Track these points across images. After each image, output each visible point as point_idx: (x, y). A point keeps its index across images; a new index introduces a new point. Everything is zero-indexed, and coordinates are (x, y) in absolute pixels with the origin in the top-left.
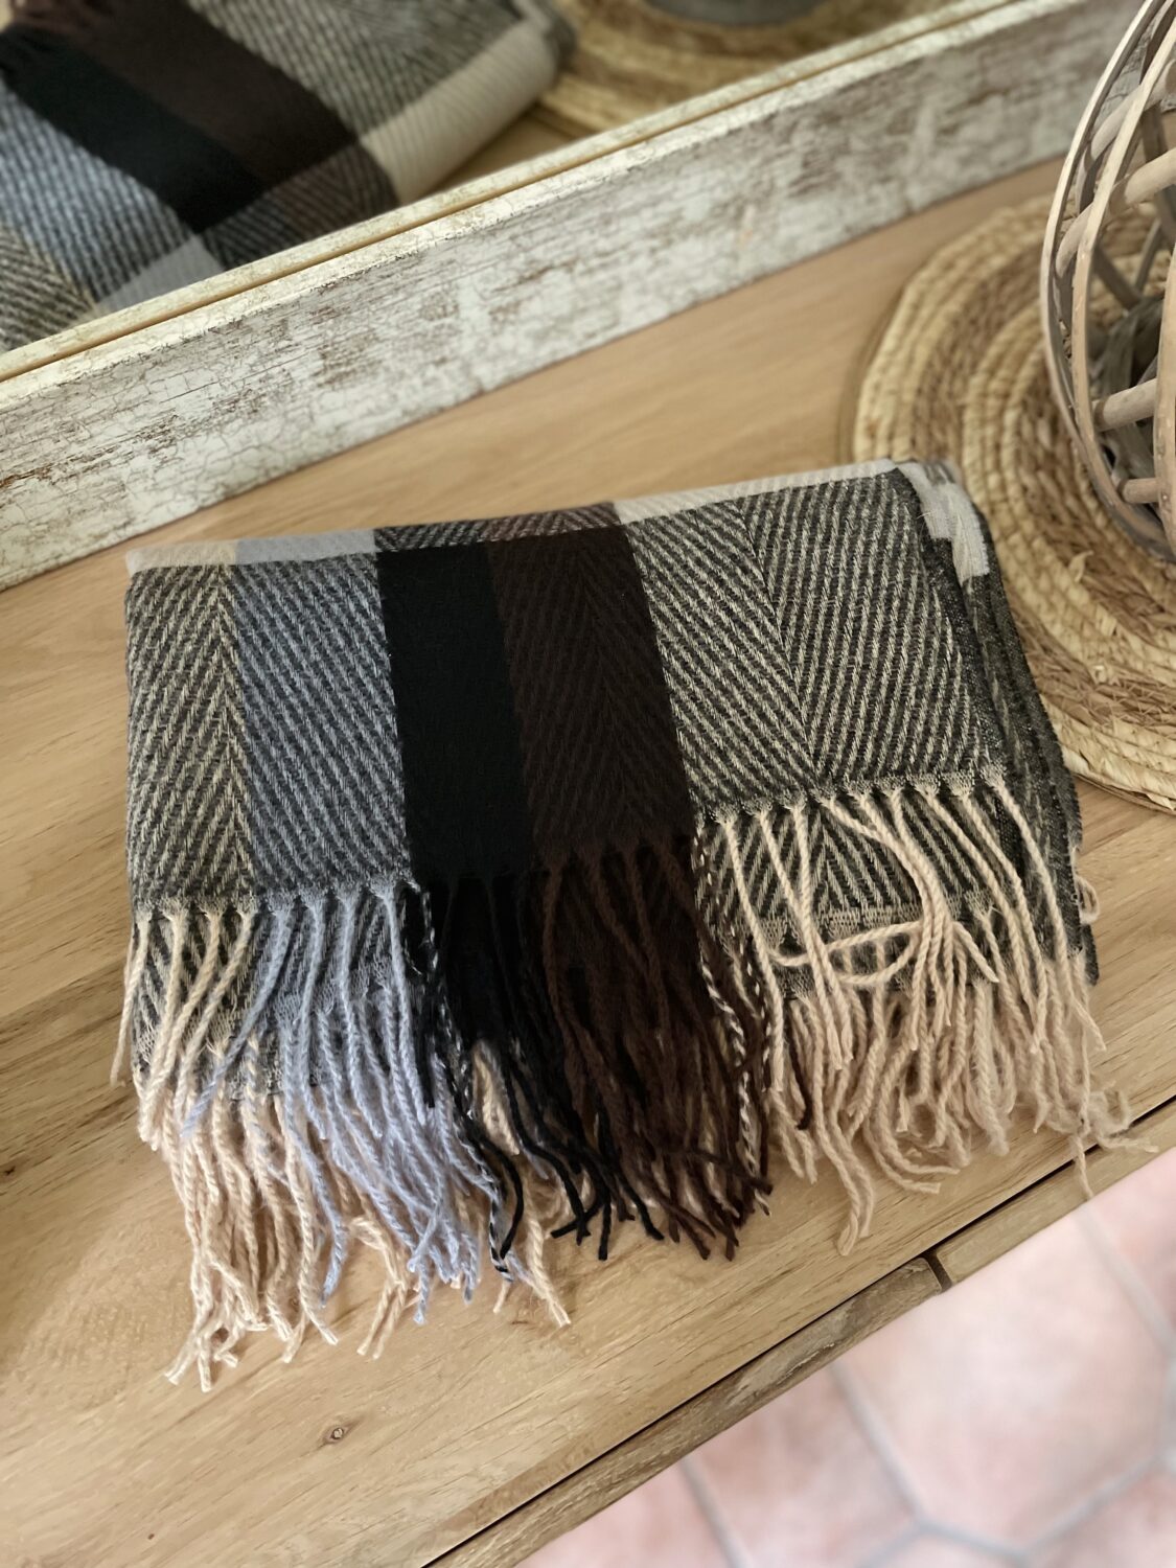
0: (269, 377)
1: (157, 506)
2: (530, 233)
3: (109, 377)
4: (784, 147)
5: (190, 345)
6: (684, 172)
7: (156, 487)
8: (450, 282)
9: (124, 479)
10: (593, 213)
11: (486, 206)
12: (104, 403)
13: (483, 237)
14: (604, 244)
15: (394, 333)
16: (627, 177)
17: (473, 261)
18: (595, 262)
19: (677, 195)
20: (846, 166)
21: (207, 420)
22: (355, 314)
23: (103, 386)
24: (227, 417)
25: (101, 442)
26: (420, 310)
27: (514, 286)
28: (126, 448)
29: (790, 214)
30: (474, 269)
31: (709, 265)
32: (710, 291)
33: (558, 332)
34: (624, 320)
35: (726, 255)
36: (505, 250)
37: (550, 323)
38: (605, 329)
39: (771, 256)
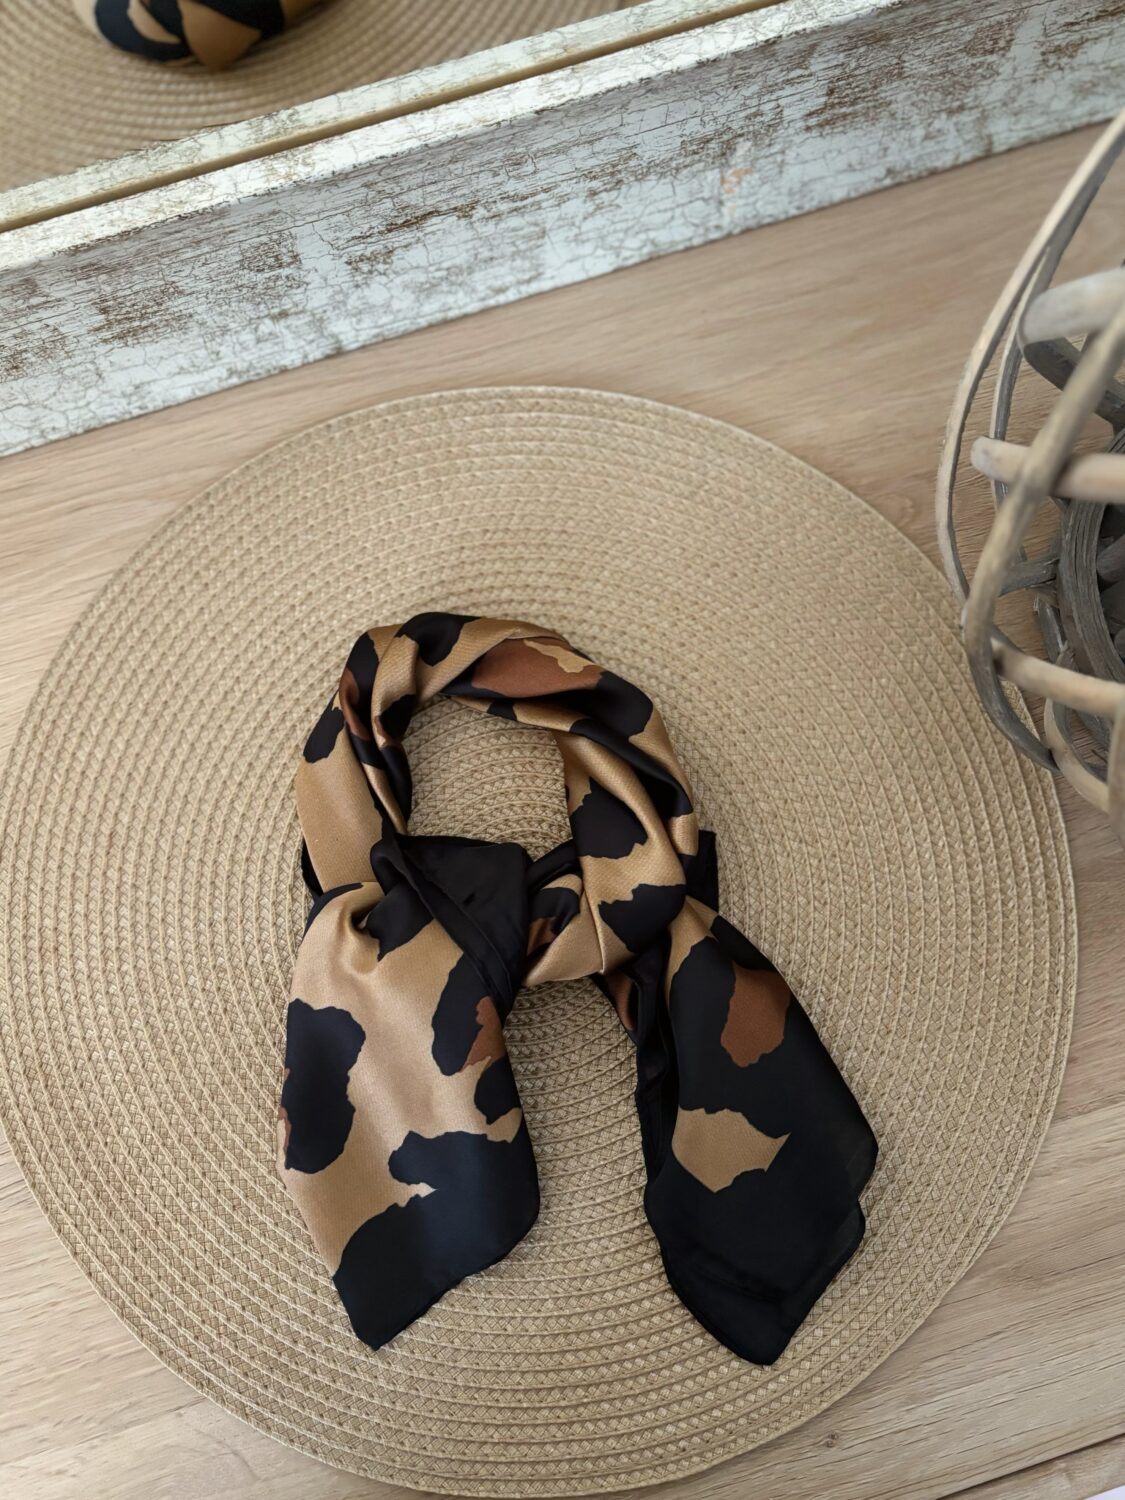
0: (26, 333)
2: (394, 179)
8: (280, 232)
15: (205, 285)
17: (309, 211)
18: (504, 206)
19: (626, 131)
22: (138, 269)
26: (241, 262)
27: (381, 233)
29: (806, 151)
30: (315, 218)
31: (678, 211)
32: (677, 243)
33: (452, 284)
34: (549, 273)
35: (704, 199)
36: (359, 197)
37: (439, 274)
38: (520, 283)
39: (772, 203)
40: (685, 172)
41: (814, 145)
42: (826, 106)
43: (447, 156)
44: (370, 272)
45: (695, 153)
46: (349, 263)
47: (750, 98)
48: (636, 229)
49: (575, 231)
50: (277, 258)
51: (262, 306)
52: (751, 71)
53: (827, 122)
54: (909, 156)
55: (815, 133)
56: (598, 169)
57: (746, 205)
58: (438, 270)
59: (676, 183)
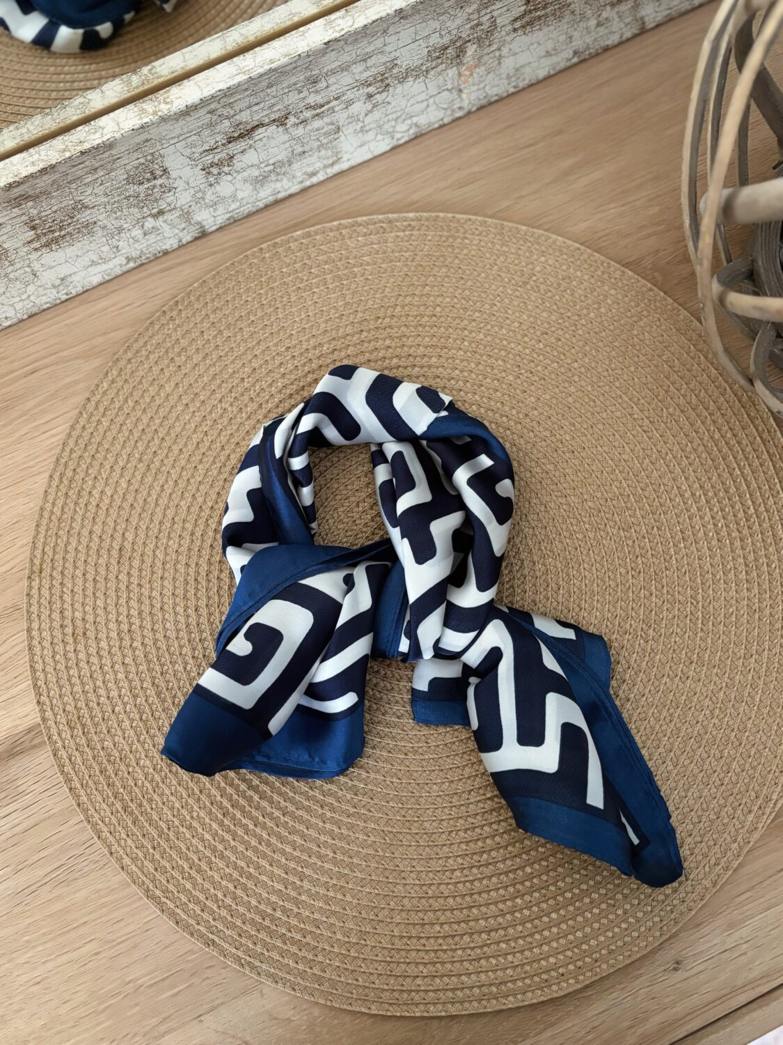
2: (229, 105)
14: (315, 99)
15: (103, 199)
17: (172, 135)
22: (55, 194)
26: (127, 179)
27: (224, 145)
29: (515, 46)
30: (176, 140)
31: (431, 101)
32: (434, 124)
33: (278, 174)
34: (345, 158)
35: (447, 89)
36: (206, 121)
37: (267, 169)
38: (325, 167)
39: (496, 86)
40: (432, 72)
41: (521, 40)
42: (526, 13)
43: (265, 83)
45: (438, 58)
46: (204, 170)
48: (403, 117)
49: (361, 124)
50: (152, 173)
51: (145, 209)
53: (528, 24)
54: (588, 40)
55: (520, 32)
56: (371, 79)
57: (479, 89)
58: (268, 165)
59: (427, 81)
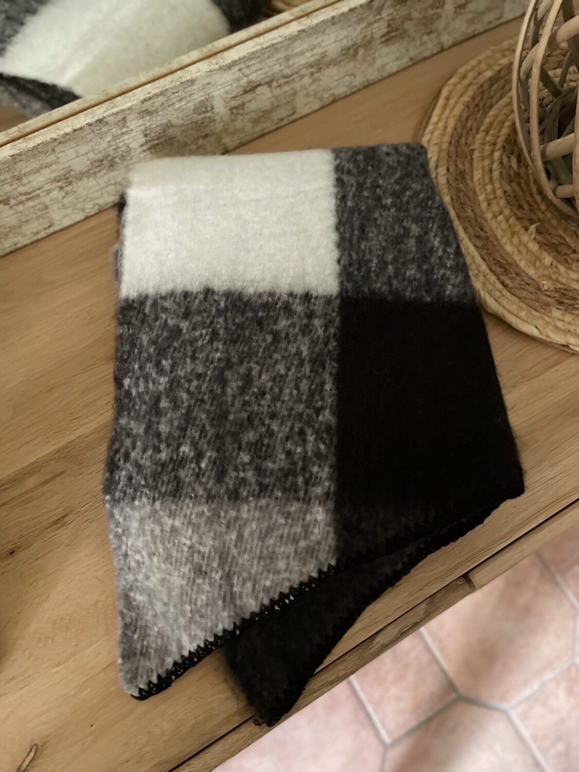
0: (118, 148)
1: (65, 216)
2: (249, 67)
3: (36, 151)
4: (378, 17)
5: (77, 132)
6: (327, 32)
7: (64, 207)
8: (208, 94)
9: (47, 203)
10: (281, 55)
11: (225, 54)
12: (35, 164)
13: (225, 70)
14: (287, 72)
15: (181, 122)
16: (297, 36)
17: (219, 83)
18: (282, 81)
19: (324, 44)
20: (409, 25)
21: (88, 171)
22: (160, 113)
23: (34, 156)
24: (97, 169)
25: (35, 184)
26: (194, 110)
27: (242, 95)
28: (47, 187)
29: (382, 52)
30: (221, 87)
31: (341, 81)
33: (265, 118)
34: (298, 111)
35: (349, 75)
36: (236, 76)
37: (260, 114)
38: (288, 116)
39: (373, 75)
40: (343, 63)
41: (385, 50)
42: (388, 33)
43: (266, 55)
44: (237, 114)
45: (345, 54)
46: (230, 110)
47: (362, 29)
48: (327, 89)
49: (306, 91)
50: (206, 108)
51: (199, 132)
52: (364, 16)
53: (388, 40)
54: (417, 52)
55: (384, 44)
56: (313, 63)
57: (363, 76)
58: (260, 112)
59: (340, 68)
